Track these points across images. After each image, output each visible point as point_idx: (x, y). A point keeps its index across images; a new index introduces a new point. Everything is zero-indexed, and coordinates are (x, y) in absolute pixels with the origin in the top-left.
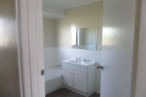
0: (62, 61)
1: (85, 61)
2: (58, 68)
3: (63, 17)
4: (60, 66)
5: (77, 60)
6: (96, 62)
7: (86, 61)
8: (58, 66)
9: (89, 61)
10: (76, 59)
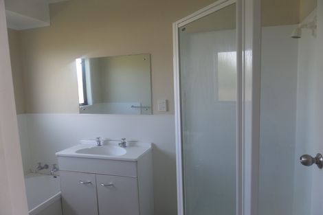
0: (57, 154)
1: (123, 145)
2: (41, 174)
3: (47, 24)
4: (47, 167)
5: (99, 145)
6: (153, 145)
7: (127, 145)
8: (42, 168)
9: (133, 144)
10: (96, 144)
